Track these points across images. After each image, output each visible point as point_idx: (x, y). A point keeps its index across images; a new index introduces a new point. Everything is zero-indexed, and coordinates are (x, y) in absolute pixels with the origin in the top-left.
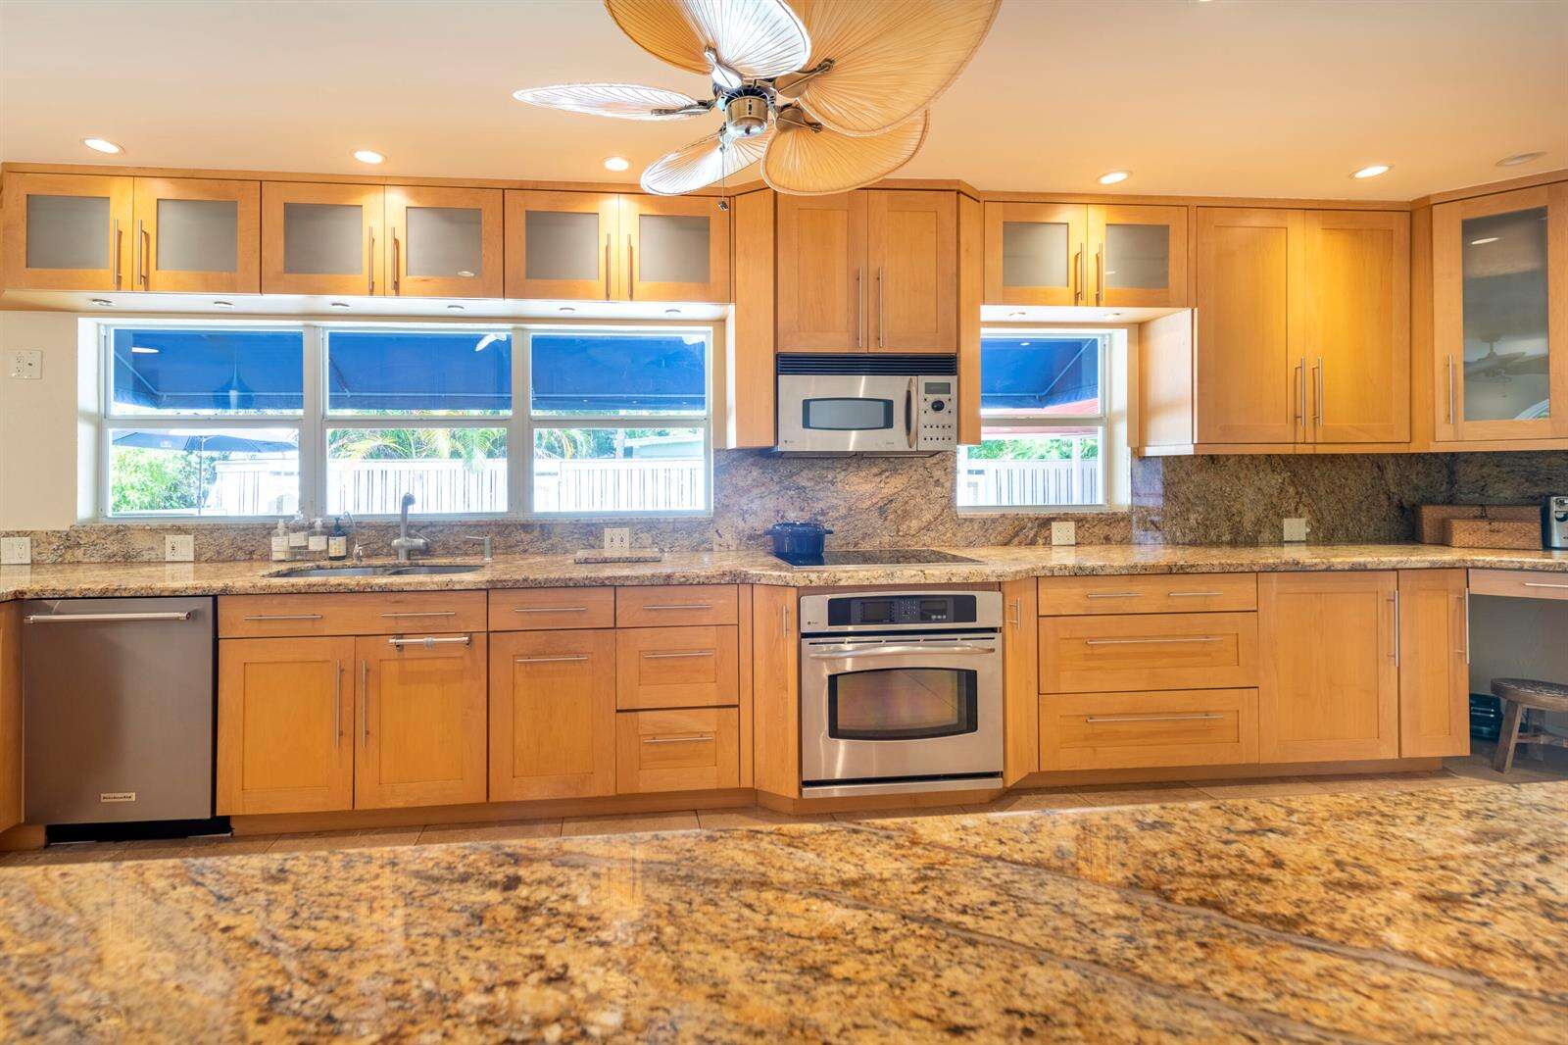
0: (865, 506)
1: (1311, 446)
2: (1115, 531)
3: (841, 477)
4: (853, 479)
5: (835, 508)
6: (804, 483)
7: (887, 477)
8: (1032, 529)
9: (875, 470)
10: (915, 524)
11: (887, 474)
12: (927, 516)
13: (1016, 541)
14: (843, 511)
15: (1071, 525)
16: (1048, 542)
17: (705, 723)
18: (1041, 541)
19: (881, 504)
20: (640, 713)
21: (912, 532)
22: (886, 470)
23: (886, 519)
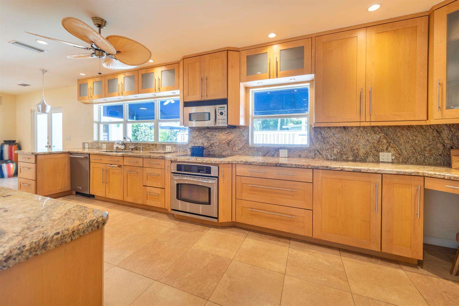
0: (224, 142)
1: (369, 123)
2: (303, 153)
3: (217, 134)
4: (221, 135)
5: (216, 143)
6: (208, 136)
7: (229, 134)
8: (273, 151)
9: (226, 132)
10: (237, 148)
11: (229, 133)
12: (241, 146)
13: (268, 155)
14: (218, 144)
15: (286, 151)
16: (278, 156)
17: (158, 191)
18: (276, 156)
19: (228, 142)
20: (147, 187)
21: (236, 150)
22: (229, 132)
23: (229, 146)
